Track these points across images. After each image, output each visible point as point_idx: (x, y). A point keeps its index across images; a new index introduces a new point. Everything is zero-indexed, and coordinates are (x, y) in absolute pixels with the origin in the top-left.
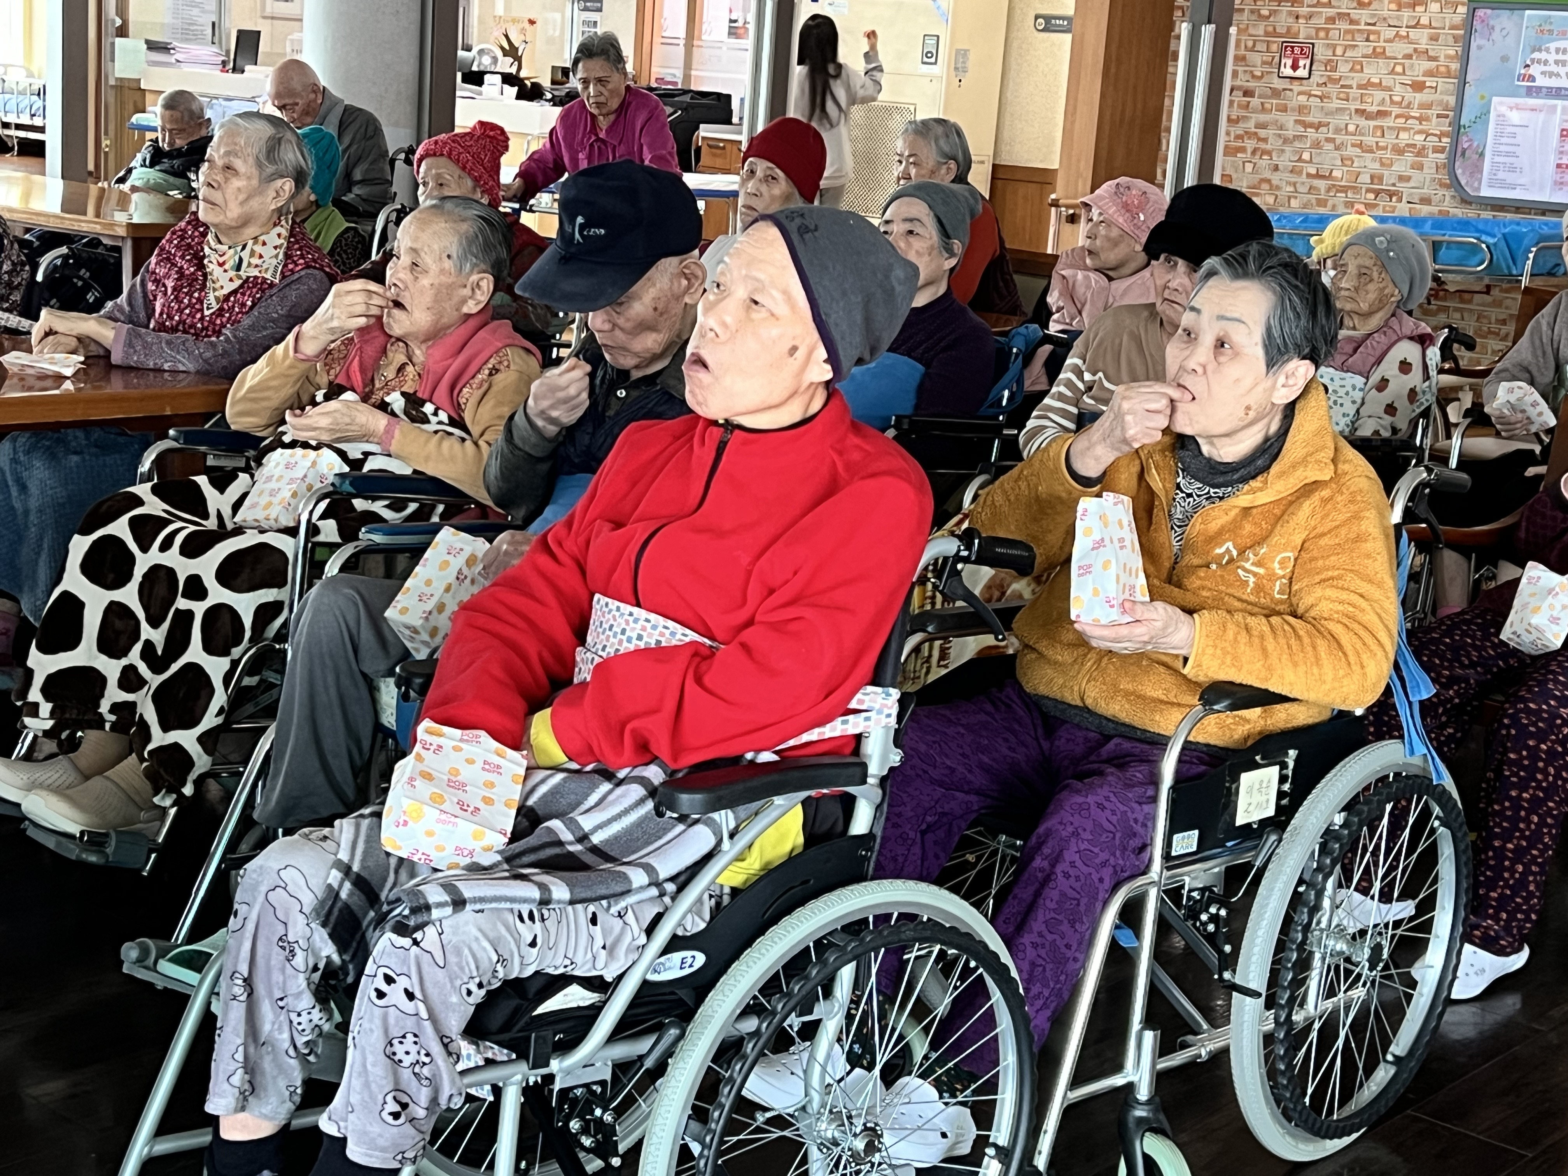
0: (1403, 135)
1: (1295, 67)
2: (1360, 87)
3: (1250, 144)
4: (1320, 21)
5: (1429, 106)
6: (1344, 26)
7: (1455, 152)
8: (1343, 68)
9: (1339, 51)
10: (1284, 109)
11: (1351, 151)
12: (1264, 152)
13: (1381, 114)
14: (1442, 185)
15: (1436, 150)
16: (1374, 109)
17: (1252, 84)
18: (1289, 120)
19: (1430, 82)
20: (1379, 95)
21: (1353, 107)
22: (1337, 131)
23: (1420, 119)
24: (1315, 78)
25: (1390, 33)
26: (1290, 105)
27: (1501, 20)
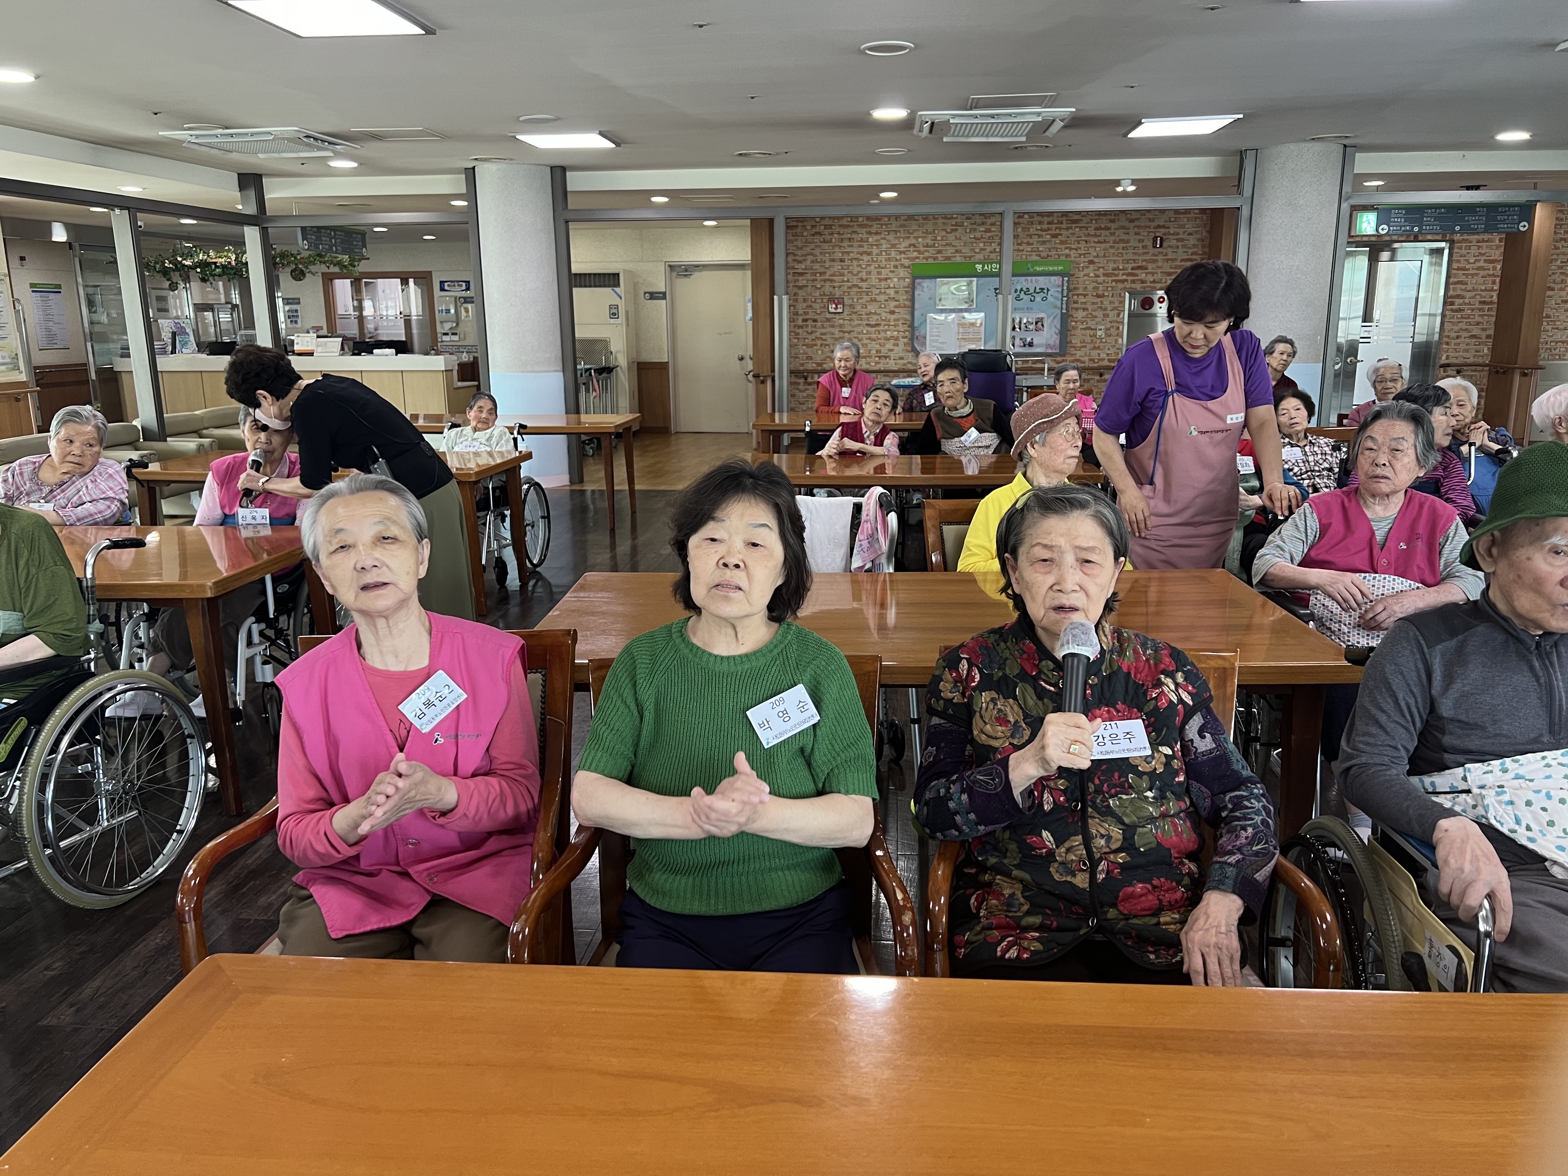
0: (889, 333)
1: (836, 308)
2: (866, 314)
3: (819, 342)
4: (845, 289)
5: (898, 320)
6: (856, 290)
7: (912, 338)
8: (858, 308)
9: (855, 300)
10: (833, 326)
11: (865, 341)
12: (826, 345)
13: (878, 325)
14: (908, 351)
15: (903, 337)
16: (874, 323)
17: (816, 317)
18: (836, 331)
19: (897, 310)
20: (875, 317)
21: (864, 323)
22: (859, 333)
23: (895, 326)
24: (845, 313)
25: (877, 291)
27: (926, 283)
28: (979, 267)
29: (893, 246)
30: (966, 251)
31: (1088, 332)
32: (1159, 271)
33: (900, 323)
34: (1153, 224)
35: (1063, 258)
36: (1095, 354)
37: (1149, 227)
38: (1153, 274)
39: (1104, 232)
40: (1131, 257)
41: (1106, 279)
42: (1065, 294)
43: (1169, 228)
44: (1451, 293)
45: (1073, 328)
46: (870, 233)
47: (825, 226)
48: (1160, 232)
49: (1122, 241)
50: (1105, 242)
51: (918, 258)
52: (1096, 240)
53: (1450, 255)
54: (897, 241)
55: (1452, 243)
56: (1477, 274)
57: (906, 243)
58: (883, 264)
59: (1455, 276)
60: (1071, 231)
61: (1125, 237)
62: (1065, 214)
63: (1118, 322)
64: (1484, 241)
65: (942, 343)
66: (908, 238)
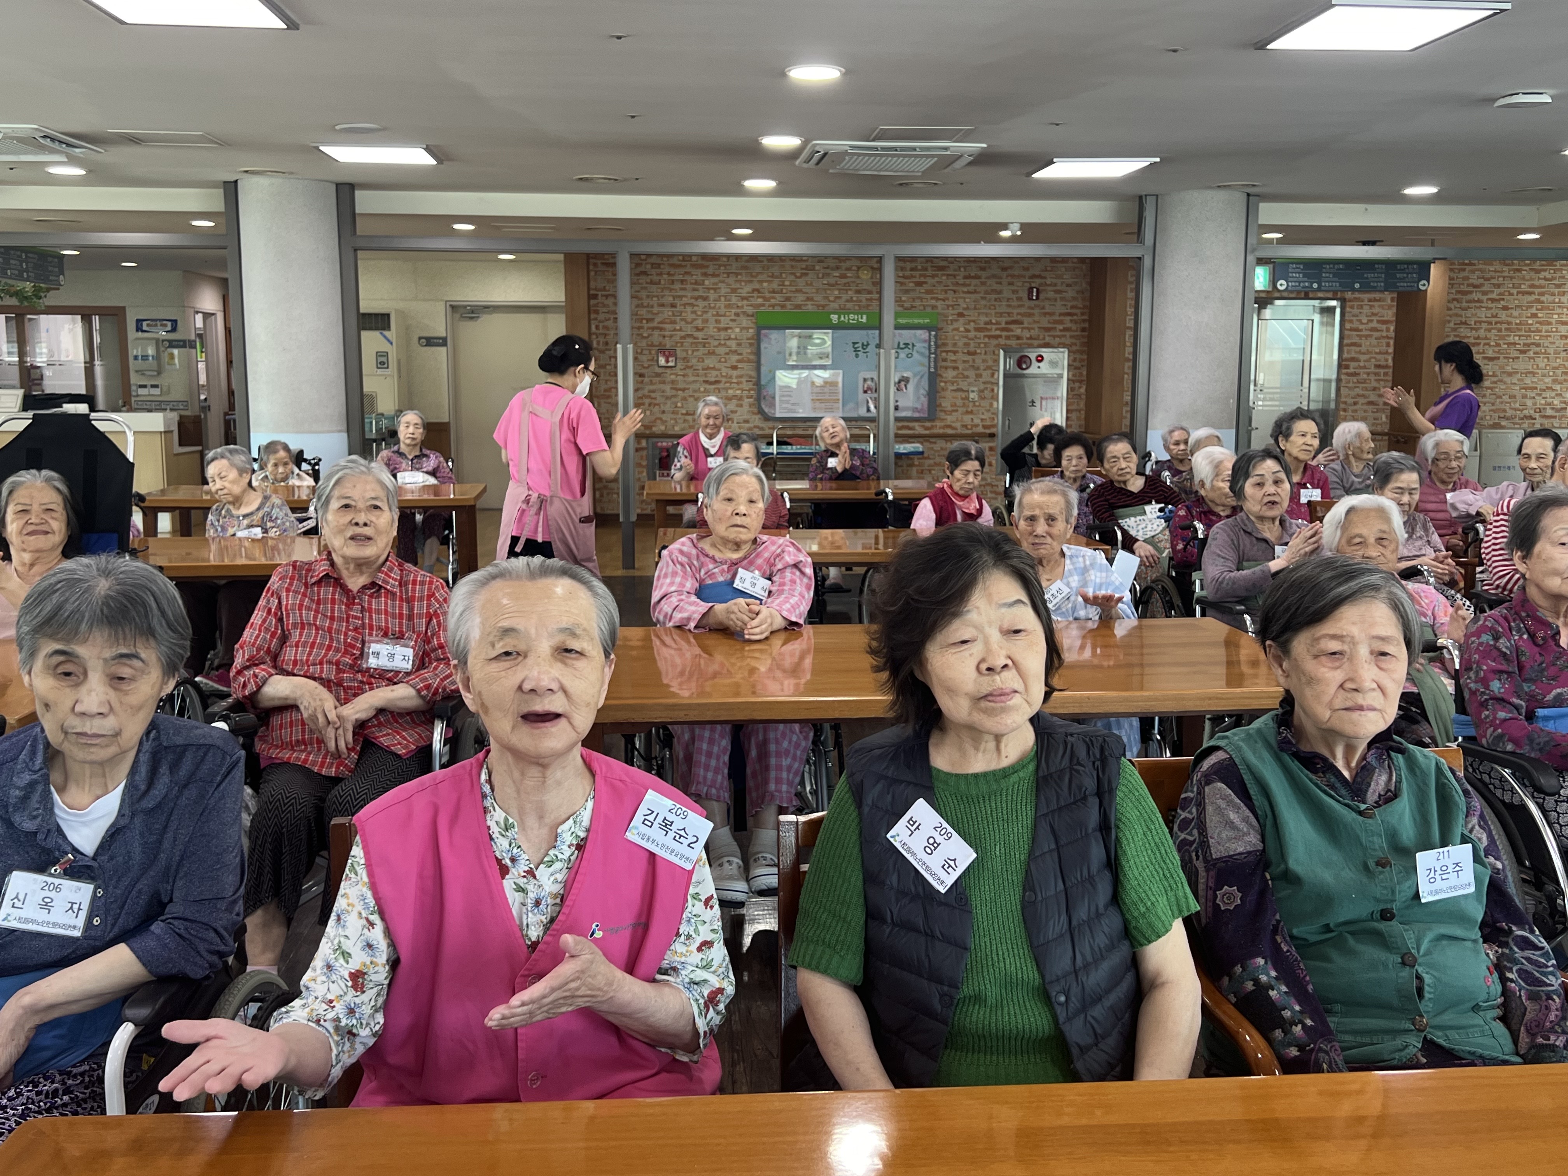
0: (730, 392)
1: (667, 361)
2: (703, 369)
3: (647, 401)
4: (678, 339)
5: (741, 376)
6: (690, 340)
7: (759, 398)
8: (693, 361)
9: (690, 352)
10: (664, 382)
12: (655, 405)
13: (717, 382)
14: (754, 414)
15: (748, 397)
16: (713, 379)
17: (643, 371)
18: (667, 388)
20: (714, 373)
21: (701, 379)
22: (695, 391)
23: (737, 383)
24: (679, 366)
25: (716, 343)
26: (668, 380)
27: (774, 335)
28: (834, 318)
29: (734, 291)
30: (819, 298)
31: (959, 394)
32: (1035, 326)
33: (744, 380)
34: (1028, 274)
35: (929, 310)
36: (967, 419)
37: (1024, 277)
38: (1029, 329)
39: (974, 282)
40: (1004, 309)
41: (978, 334)
42: (933, 350)
43: (1045, 278)
44: (1345, 355)
45: (943, 389)
46: (705, 275)
47: (652, 264)
48: (1036, 282)
49: (994, 291)
50: (975, 292)
51: (763, 305)
52: (965, 289)
53: (1343, 315)
54: (738, 286)
55: (1343, 302)
56: (1370, 336)
57: (748, 288)
58: (722, 311)
59: (1349, 337)
60: (937, 279)
61: (998, 287)
62: (930, 259)
63: (992, 383)
64: (1375, 300)
65: (793, 404)
66: (751, 282)
